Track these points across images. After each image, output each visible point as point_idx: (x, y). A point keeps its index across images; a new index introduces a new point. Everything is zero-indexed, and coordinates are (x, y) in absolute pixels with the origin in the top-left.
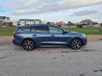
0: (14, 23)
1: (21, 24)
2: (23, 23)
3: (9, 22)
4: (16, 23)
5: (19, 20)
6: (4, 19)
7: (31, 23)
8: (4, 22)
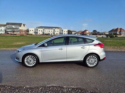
0: (30, 30)
1: (39, 32)
2: (41, 31)
3: (25, 29)
4: (33, 30)
5: (37, 27)
6: (20, 26)
7: (50, 31)
8: (20, 30)
